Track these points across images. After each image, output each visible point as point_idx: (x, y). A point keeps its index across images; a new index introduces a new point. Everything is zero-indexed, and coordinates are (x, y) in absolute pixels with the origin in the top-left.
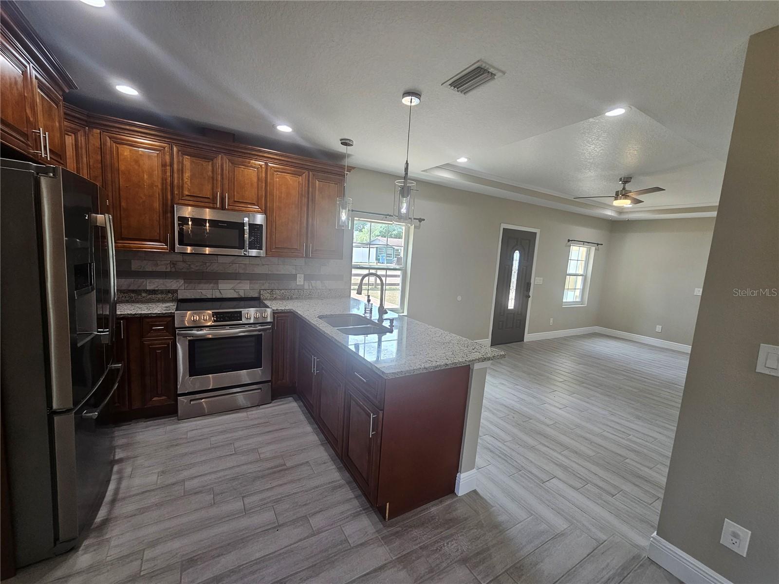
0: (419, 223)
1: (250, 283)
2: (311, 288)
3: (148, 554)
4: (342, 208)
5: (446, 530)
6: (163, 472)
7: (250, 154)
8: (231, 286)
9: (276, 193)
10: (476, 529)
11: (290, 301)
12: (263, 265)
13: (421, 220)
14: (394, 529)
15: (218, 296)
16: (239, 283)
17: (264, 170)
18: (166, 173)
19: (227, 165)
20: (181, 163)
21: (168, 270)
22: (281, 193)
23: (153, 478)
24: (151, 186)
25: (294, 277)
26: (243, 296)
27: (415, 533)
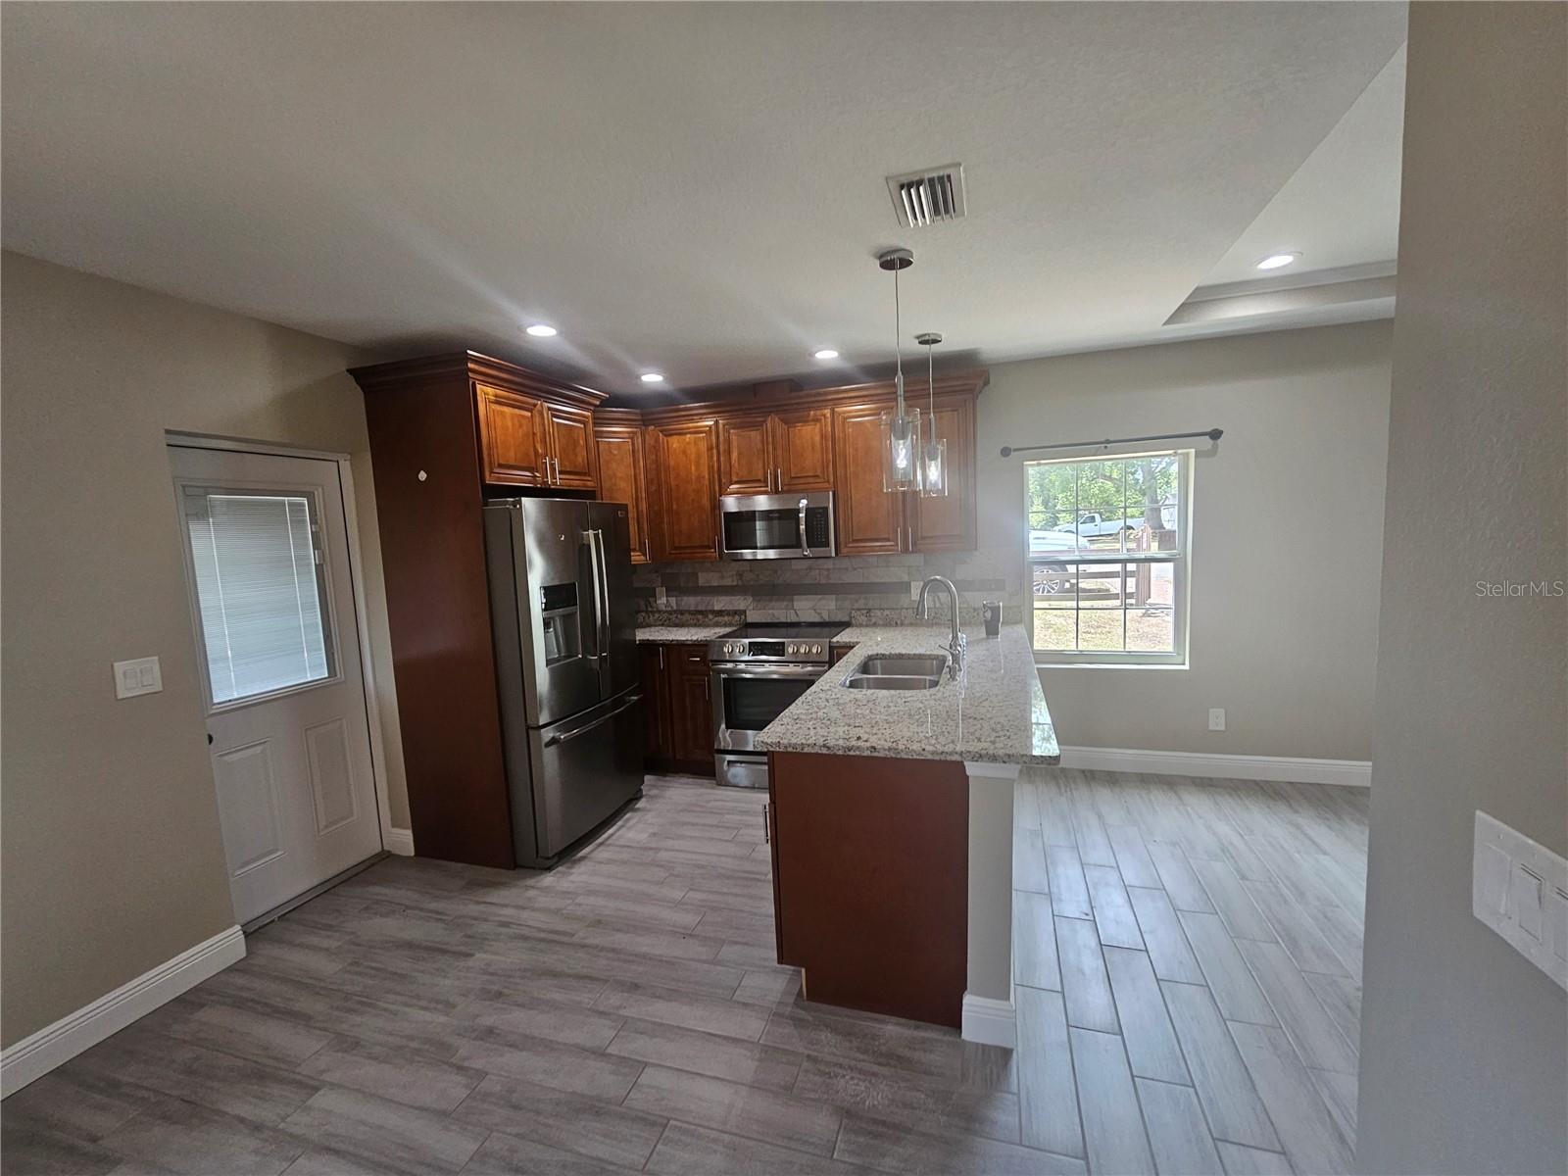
0: (1211, 442)
1: (837, 600)
2: (938, 605)
3: (580, 900)
4: (929, 458)
5: (875, 1063)
6: (654, 834)
7: (808, 402)
8: (810, 604)
9: (850, 451)
10: (926, 1095)
11: (900, 628)
12: (855, 569)
13: (1216, 435)
14: (802, 1014)
15: (794, 619)
16: (820, 599)
17: (829, 420)
18: (712, 457)
19: (781, 429)
20: (728, 441)
21: (735, 583)
22: (857, 450)
23: (643, 837)
24: (699, 478)
25: (906, 587)
26: (827, 620)
27: (825, 1036)
